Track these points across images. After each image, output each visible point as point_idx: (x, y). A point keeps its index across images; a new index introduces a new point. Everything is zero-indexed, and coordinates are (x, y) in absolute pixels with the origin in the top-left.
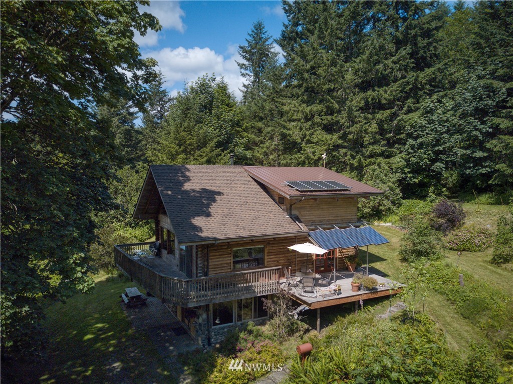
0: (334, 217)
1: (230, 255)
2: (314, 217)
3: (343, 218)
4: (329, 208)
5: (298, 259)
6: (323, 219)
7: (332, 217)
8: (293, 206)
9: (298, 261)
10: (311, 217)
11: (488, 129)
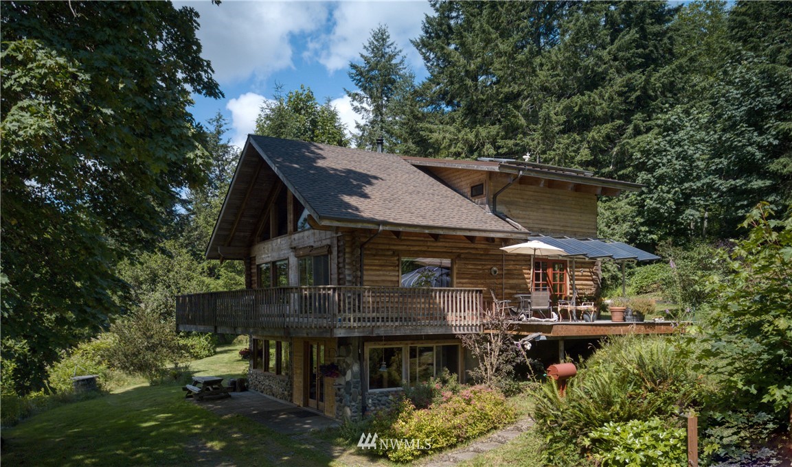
0: (563, 226)
1: (397, 269)
2: (531, 221)
3: (575, 230)
4: (554, 210)
5: (507, 291)
6: (545, 227)
7: (559, 225)
8: (498, 197)
9: (506, 294)
10: (528, 221)
11: (771, 140)
